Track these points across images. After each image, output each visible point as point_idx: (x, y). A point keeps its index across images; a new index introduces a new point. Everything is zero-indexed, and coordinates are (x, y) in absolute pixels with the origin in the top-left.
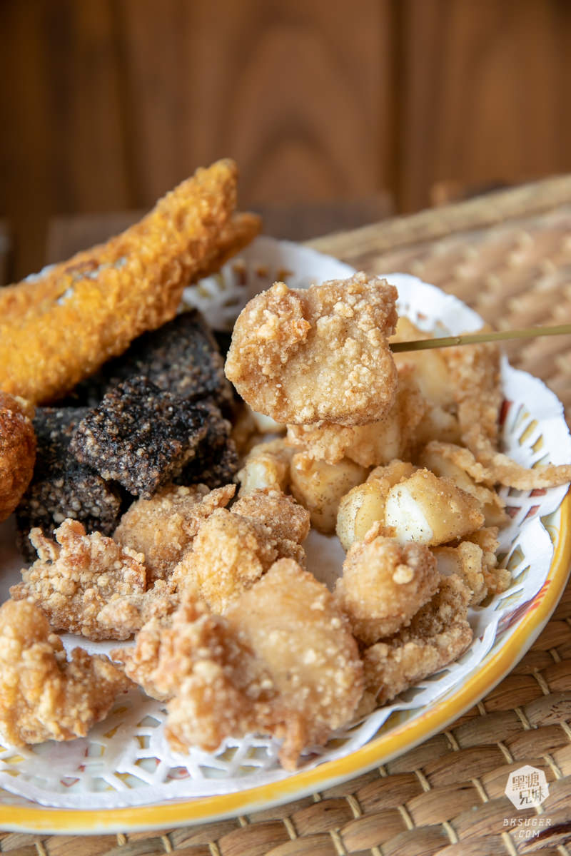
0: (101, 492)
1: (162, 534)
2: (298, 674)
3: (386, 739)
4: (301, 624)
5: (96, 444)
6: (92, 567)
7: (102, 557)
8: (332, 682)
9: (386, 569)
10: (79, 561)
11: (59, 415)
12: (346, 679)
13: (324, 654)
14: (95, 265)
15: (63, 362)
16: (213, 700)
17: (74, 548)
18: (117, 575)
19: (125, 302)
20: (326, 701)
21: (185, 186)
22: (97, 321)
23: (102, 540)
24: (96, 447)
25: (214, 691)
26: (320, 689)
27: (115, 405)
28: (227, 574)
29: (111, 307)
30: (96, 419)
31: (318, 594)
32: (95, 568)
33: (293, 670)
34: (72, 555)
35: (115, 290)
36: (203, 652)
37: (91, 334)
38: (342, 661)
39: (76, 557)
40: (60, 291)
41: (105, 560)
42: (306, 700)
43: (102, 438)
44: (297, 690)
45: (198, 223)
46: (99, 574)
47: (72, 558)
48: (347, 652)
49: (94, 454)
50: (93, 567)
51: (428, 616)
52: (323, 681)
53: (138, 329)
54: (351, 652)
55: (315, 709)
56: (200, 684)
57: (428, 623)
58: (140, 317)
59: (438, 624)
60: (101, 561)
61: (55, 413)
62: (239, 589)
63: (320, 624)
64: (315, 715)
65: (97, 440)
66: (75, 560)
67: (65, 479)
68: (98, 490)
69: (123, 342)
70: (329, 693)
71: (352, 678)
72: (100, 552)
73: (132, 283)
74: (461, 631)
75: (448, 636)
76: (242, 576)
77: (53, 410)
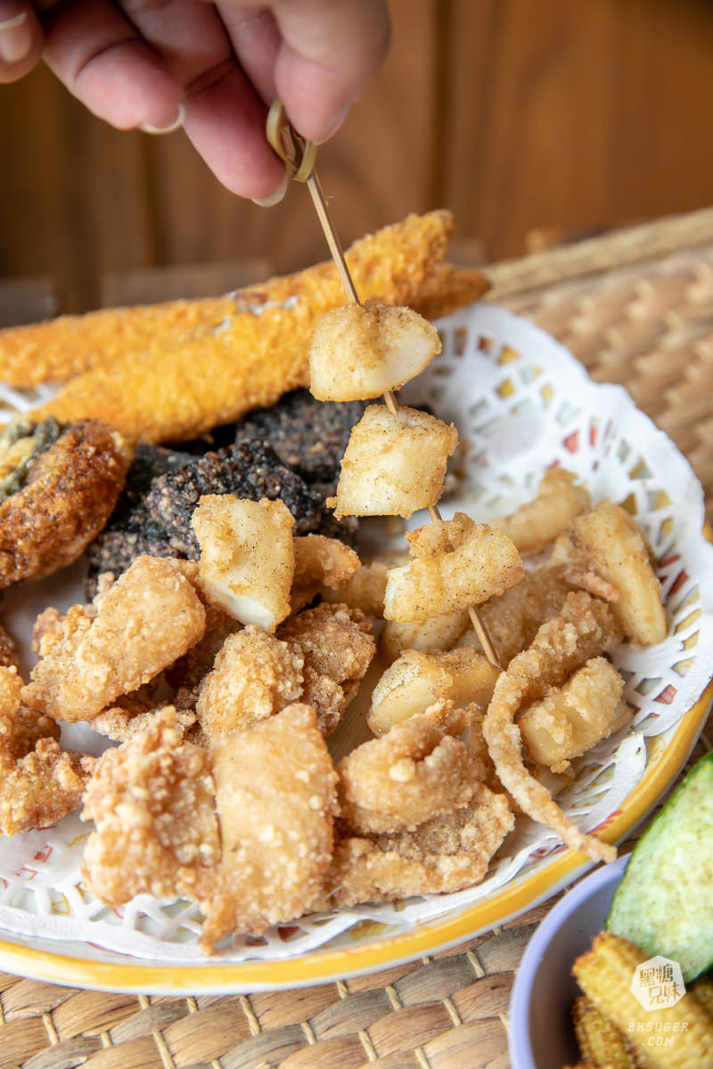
2: (248, 849)
3: (336, 955)
4: (274, 791)
5: (171, 506)
8: (283, 869)
9: (386, 758)
11: (172, 459)
12: (298, 872)
13: (285, 836)
14: (263, 299)
15: (197, 400)
16: (125, 851)
19: (280, 350)
20: (268, 890)
21: (387, 232)
22: (244, 365)
24: (170, 510)
25: (129, 841)
26: (267, 874)
27: (211, 467)
28: (232, 705)
29: (263, 352)
30: (179, 479)
31: (310, 761)
33: (244, 842)
35: (272, 333)
36: (139, 793)
37: (234, 376)
38: (303, 850)
40: (219, 320)
42: (244, 881)
43: (177, 502)
44: (241, 866)
45: (388, 278)
48: (314, 842)
49: (167, 517)
51: (446, 830)
52: (274, 866)
53: (289, 384)
54: (320, 841)
55: (252, 893)
56: (116, 828)
57: (442, 837)
58: (294, 371)
59: (452, 843)
61: (167, 457)
62: (241, 725)
63: (295, 798)
64: (250, 902)
65: (172, 502)
67: (138, 537)
69: (269, 393)
70: (276, 881)
71: (307, 873)
73: (293, 330)
74: (469, 862)
75: (453, 862)
76: (248, 711)
77: (167, 452)
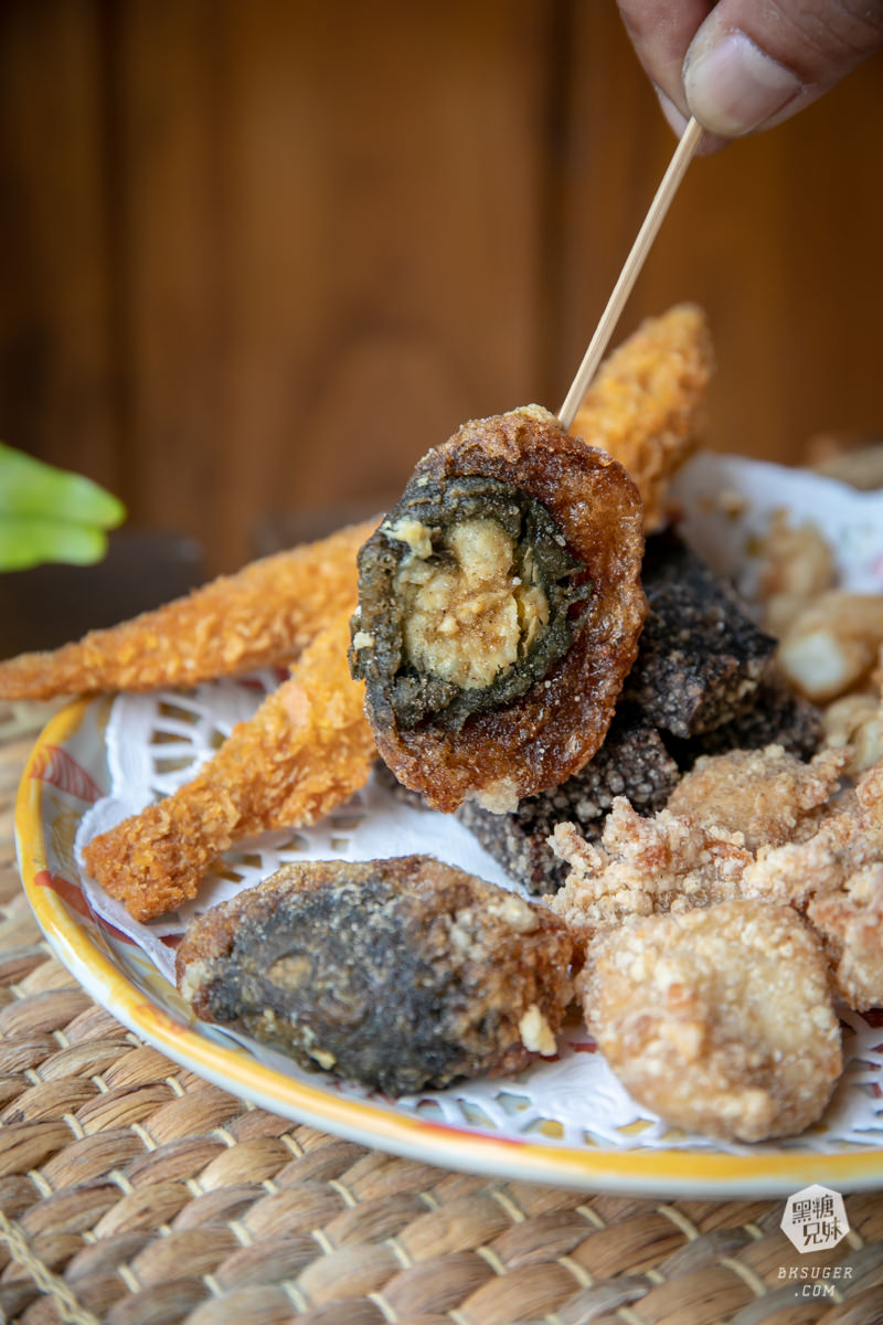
0: (657, 756)
1: (766, 801)
6: (673, 865)
7: (684, 847)
10: (659, 857)
17: (648, 837)
18: (709, 873)
23: (680, 820)
32: (678, 866)
34: (647, 850)
39: (655, 850)
41: (690, 851)
45: (673, 386)
46: (682, 876)
47: (649, 854)
50: (675, 866)
60: (685, 855)
66: (653, 856)
68: (653, 752)
72: (682, 839)
